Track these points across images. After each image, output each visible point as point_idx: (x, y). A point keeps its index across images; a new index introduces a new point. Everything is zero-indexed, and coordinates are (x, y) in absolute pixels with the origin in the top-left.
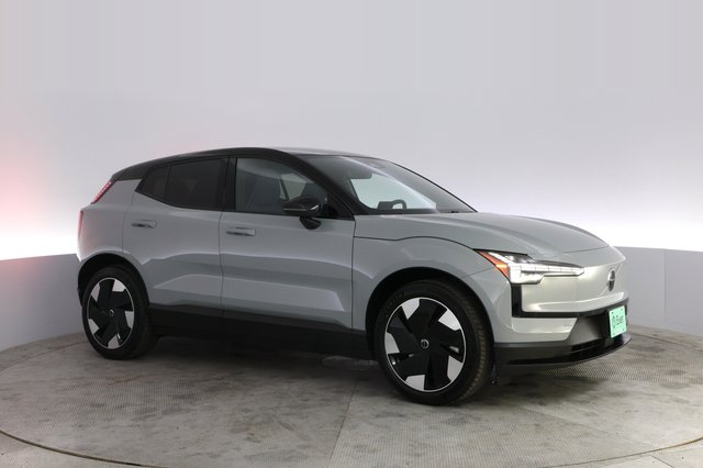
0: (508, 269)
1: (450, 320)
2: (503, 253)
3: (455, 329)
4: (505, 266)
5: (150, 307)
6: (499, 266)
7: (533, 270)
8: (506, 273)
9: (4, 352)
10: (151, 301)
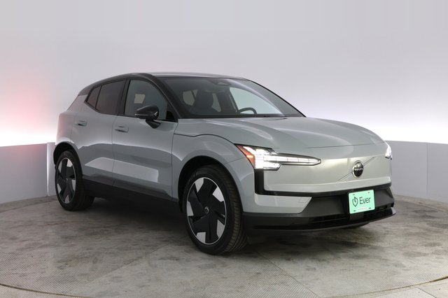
0: (254, 158)
1: (218, 194)
2: (254, 147)
3: (221, 201)
4: (252, 157)
5: (83, 177)
6: (249, 156)
7: (275, 160)
8: (252, 162)
9: (2, 205)
10: (83, 173)
